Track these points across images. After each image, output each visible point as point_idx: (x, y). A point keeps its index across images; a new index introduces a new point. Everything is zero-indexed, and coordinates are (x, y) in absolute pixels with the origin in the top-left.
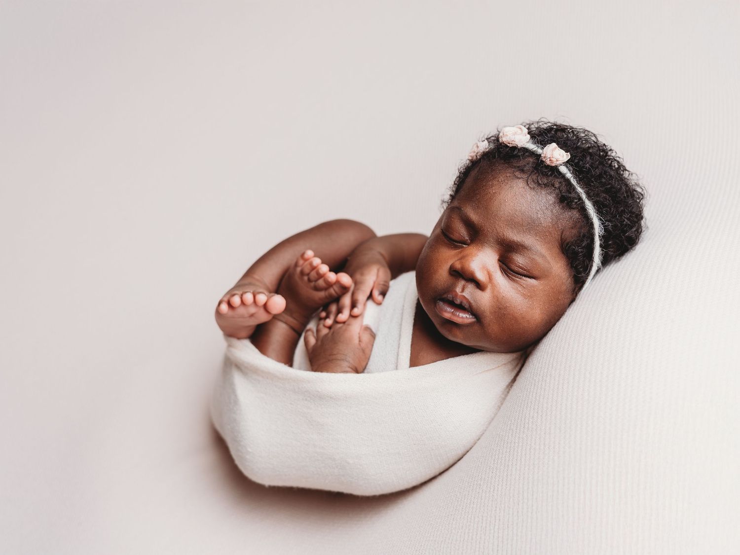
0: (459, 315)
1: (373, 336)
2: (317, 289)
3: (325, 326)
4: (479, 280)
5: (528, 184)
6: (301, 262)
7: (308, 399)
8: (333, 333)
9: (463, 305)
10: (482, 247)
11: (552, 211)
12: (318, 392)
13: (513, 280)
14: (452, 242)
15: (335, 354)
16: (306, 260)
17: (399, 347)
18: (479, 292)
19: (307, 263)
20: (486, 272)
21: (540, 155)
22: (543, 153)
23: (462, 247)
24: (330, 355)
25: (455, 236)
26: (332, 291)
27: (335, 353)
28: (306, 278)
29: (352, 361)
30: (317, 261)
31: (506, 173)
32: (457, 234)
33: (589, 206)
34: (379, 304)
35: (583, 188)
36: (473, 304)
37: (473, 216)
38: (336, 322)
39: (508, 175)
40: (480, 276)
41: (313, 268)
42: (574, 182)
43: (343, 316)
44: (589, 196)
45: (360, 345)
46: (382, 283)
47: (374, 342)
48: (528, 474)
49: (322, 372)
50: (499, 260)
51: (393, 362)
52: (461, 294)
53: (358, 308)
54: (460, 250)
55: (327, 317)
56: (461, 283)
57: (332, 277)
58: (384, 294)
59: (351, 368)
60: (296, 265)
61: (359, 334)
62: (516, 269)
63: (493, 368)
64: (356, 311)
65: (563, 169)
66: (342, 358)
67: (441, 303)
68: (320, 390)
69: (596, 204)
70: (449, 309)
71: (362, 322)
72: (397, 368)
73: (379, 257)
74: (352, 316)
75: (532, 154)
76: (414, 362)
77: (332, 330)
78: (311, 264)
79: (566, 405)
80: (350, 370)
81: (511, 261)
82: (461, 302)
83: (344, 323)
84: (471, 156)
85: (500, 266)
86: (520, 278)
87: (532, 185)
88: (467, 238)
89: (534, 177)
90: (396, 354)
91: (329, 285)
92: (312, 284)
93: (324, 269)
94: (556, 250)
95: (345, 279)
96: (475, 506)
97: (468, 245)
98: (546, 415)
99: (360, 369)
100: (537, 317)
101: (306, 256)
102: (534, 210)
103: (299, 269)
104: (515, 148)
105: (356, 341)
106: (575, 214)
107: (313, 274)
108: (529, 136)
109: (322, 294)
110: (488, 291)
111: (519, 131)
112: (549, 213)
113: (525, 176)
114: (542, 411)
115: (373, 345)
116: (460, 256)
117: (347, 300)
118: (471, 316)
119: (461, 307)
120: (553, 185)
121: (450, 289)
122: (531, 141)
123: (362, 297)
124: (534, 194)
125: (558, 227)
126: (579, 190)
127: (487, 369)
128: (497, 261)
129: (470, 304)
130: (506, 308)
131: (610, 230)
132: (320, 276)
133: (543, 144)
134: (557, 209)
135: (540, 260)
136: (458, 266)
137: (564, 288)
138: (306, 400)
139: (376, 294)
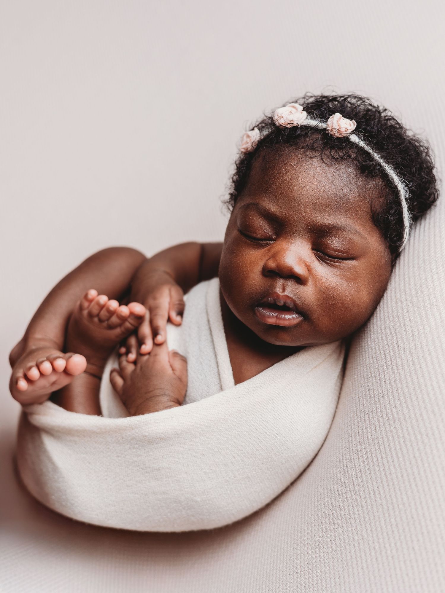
0: (284, 318)
1: (184, 360)
2: (111, 327)
3: (128, 362)
4: (299, 275)
5: (324, 162)
6: (86, 304)
7: (136, 446)
8: (141, 368)
9: (287, 305)
10: (292, 239)
11: (356, 184)
12: (146, 436)
13: (334, 266)
14: (256, 241)
15: (151, 391)
16: (91, 301)
17: (218, 366)
18: (301, 288)
19: (93, 304)
20: (303, 265)
21: (325, 129)
22: (328, 126)
23: (270, 244)
24: (146, 393)
25: (259, 235)
26: (127, 325)
27: (151, 389)
28: (96, 320)
29: (172, 394)
30: (103, 299)
31: (297, 156)
32: (261, 232)
33: (389, 170)
34: (178, 325)
35: (378, 153)
36: (298, 302)
37: (273, 208)
38: (140, 354)
39: (300, 156)
40: (299, 270)
41: (102, 307)
42: (368, 149)
43: (147, 347)
44: (387, 161)
45: (175, 374)
46: (177, 302)
47: (187, 367)
48: (412, 470)
49: (143, 414)
50: (313, 249)
51: (216, 383)
52: (283, 294)
53: (161, 335)
54: (267, 248)
55: (128, 352)
56: (280, 283)
57: (124, 310)
58: (181, 313)
59: (173, 401)
60: (81, 308)
61: (169, 362)
62: (334, 253)
63: (321, 362)
64: (159, 338)
65: (354, 138)
66: (161, 393)
67: (261, 310)
68: (147, 434)
69: (397, 167)
70: (271, 314)
71: (167, 348)
72: (221, 389)
73: (166, 277)
74: (157, 345)
75: (315, 130)
76: (239, 378)
77: (139, 366)
78: (98, 303)
79: (432, 385)
80: (172, 403)
81: (327, 246)
82: (285, 303)
83: (149, 353)
84: (244, 149)
85: (315, 255)
86: (340, 263)
87: (328, 161)
88: (272, 233)
89: (327, 152)
90: (216, 374)
91: (123, 319)
92: (105, 324)
93: (114, 304)
94: (369, 224)
95: (138, 308)
96: (357, 516)
97: (275, 240)
98: (411, 401)
99: (181, 399)
100: (365, 299)
101: (90, 297)
102: (338, 187)
103: (85, 312)
104: (295, 128)
105: (170, 371)
106: (379, 182)
107: (104, 313)
108: (305, 113)
109: (118, 331)
110: (310, 283)
111: (294, 110)
112: (354, 187)
113: (317, 154)
114: (405, 398)
115: (187, 370)
116: (270, 254)
117: (146, 329)
118: (297, 316)
119: (285, 309)
120: (350, 156)
121: (269, 292)
122: (309, 117)
123: (161, 322)
124: (333, 170)
125: (366, 199)
126: (377, 156)
127: (315, 365)
128: (311, 250)
129: (294, 302)
130: (333, 297)
131: (414, 190)
132: (112, 313)
133: (325, 116)
134: (361, 181)
135: (356, 238)
136: (272, 264)
137: (383, 261)
138: (134, 448)
139: (174, 315)
